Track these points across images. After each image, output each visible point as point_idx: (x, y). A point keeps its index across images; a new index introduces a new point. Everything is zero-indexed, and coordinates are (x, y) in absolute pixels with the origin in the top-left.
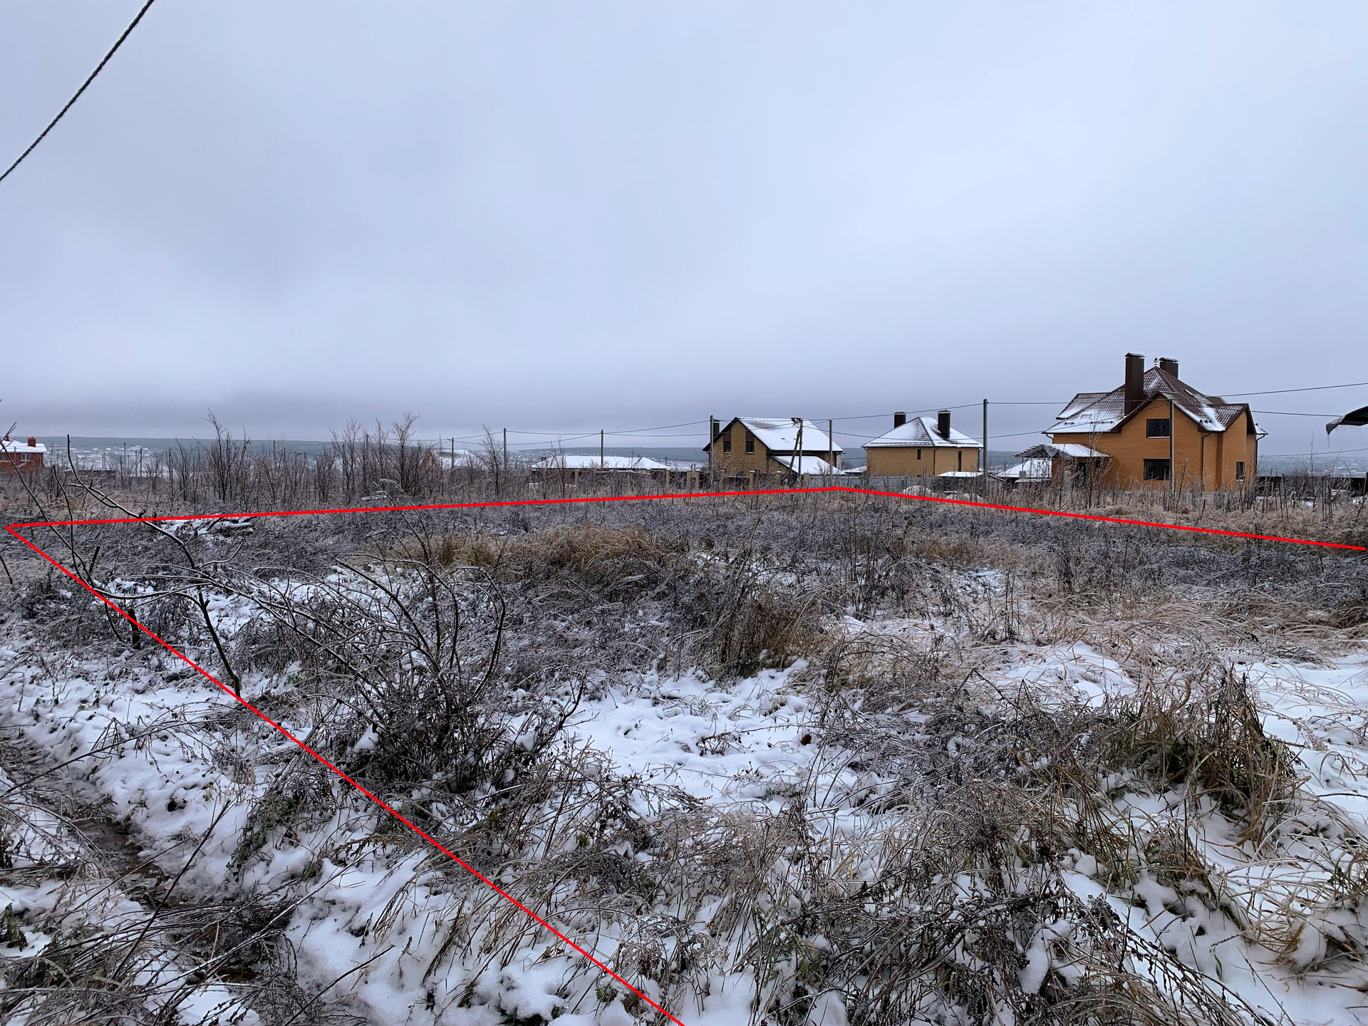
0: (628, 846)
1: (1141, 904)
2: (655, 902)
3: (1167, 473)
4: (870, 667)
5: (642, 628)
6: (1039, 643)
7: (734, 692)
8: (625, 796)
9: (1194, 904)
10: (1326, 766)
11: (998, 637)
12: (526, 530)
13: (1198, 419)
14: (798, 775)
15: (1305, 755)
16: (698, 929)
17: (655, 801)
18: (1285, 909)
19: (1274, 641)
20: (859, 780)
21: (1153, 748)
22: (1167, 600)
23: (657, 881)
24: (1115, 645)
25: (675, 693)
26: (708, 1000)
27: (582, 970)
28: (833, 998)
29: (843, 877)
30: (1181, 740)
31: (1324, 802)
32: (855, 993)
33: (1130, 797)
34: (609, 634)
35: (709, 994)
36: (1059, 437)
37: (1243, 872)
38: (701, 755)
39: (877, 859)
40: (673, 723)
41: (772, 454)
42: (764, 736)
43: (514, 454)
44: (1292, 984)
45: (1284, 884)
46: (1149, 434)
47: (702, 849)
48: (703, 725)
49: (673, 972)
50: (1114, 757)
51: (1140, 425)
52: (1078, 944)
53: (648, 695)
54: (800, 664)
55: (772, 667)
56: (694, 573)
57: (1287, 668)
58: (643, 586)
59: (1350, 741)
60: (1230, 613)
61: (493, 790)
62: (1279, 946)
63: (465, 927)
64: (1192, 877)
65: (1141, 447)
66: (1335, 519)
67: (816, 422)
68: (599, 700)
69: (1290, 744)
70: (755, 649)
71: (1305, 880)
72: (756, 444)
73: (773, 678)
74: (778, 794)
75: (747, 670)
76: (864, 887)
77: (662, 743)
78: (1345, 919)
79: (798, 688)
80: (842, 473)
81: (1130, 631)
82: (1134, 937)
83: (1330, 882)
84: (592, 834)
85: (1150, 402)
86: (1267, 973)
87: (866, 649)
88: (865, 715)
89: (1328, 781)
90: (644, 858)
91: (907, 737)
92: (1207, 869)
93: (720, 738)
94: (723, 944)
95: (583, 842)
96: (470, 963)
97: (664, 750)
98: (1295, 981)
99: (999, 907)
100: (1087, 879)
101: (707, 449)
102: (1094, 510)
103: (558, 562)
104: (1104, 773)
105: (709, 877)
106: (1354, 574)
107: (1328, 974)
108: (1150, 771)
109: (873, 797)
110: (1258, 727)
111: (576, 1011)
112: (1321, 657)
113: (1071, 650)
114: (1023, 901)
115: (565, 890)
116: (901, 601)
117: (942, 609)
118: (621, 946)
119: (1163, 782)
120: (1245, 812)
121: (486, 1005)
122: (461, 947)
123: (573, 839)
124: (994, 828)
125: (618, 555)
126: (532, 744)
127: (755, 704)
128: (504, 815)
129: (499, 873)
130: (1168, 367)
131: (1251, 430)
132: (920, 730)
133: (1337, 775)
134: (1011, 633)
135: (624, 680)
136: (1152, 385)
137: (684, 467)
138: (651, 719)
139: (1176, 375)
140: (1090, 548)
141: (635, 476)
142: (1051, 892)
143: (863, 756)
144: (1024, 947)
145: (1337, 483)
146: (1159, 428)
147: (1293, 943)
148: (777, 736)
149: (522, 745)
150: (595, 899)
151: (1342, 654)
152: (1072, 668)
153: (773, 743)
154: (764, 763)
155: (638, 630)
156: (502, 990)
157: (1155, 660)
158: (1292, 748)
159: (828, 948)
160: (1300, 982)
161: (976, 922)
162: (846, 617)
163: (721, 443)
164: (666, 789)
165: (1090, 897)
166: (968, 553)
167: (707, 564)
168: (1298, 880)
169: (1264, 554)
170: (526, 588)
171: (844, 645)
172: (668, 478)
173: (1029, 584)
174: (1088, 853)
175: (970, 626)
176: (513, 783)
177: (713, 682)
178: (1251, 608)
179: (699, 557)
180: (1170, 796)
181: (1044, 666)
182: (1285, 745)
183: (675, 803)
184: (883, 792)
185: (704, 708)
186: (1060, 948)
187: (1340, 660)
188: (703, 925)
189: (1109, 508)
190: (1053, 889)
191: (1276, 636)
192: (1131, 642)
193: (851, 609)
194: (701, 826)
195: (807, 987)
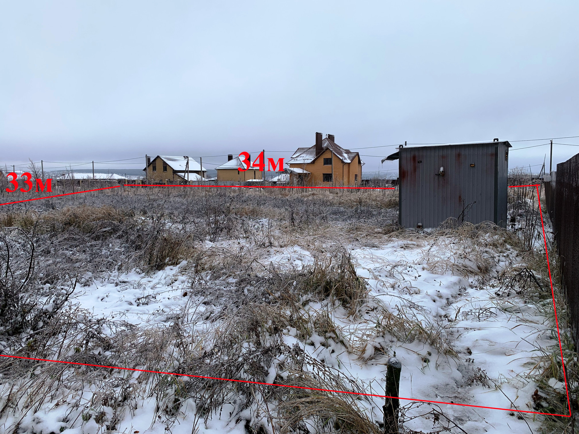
0: (100, 349)
1: (312, 344)
2: (113, 372)
3: (331, 179)
4: (214, 261)
5: (111, 252)
6: (281, 247)
7: (154, 277)
8: (98, 327)
9: (331, 342)
10: (378, 285)
11: (266, 245)
12: (53, 209)
13: (341, 158)
14: (180, 310)
15: (369, 282)
16: (133, 381)
17: (114, 328)
18: (361, 339)
19: (364, 241)
20: (206, 309)
21: (319, 284)
22: (328, 227)
23: (113, 363)
24: (309, 246)
25: (126, 280)
26: (136, 411)
27: (75, 408)
28: (191, 401)
29: (198, 349)
30: (329, 280)
31: (376, 298)
32: (200, 397)
33: (311, 304)
34: (94, 255)
35: (136, 408)
36: (292, 165)
37: (347, 327)
38: (138, 306)
39: (212, 340)
40: (125, 293)
41: (175, 172)
42: (166, 295)
43: (48, 173)
44: (363, 366)
45: (361, 330)
46: (325, 164)
47: (135, 346)
48: (139, 293)
49: (120, 402)
50: (305, 289)
51: (321, 161)
52: (288, 363)
53: (113, 282)
54: (184, 263)
55: (171, 265)
56: (137, 226)
57: (368, 251)
58: (111, 233)
59: (387, 275)
60: (349, 231)
61: (32, 332)
62: (359, 353)
63: (15, 398)
64: (330, 332)
65: (321, 169)
66: (386, 195)
67: (195, 158)
68: (89, 286)
69: (365, 278)
70: (164, 258)
71: (368, 328)
72: (168, 167)
73: (172, 269)
74: (172, 319)
75: (160, 267)
76: (205, 353)
77: (119, 302)
78: (380, 340)
79: (183, 273)
80: (207, 180)
81: (314, 240)
82: (308, 358)
83: (376, 327)
84: (82, 347)
85: (325, 151)
86: (355, 363)
87: (213, 254)
88: (210, 282)
89: (379, 290)
90: (108, 353)
91: (228, 288)
92: (335, 328)
93: (146, 298)
94: (143, 386)
95: (77, 350)
96: (17, 415)
97: (120, 305)
98: (364, 365)
99: (258, 354)
100: (293, 338)
101: (145, 170)
102: (304, 194)
103: (69, 224)
104: (301, 295)
105: (139, 358)
106: (392, 215)
107: (375, 361)
108: (318, 293)
109: (212, 315)
110: (355, 273)
111: (72, 427)
112: (379, 246)
113: (293, 249)
114: (267, 350)
115: (67, 374)
116: (229, 233)
117: (245, 236)
118: (94, 395)
119: (323, 297)
120: (350, 305)
121: (26, 433)
122: (12, 407)
123: (72, 350)
124: (257, 322)
125: (99, 219)
126: (52, 309)
127: (163, 281)
128: (36, 343)
129: (34, 370)
130: (331, 138)
131: (359, 162)
132: (233, 285)
133: (382, 288)
134: (271, 243)
135: (101, 276)
136: (325, 145)
137: (134, 178)
138: (114, 292)
139: (334, 141)
140: (301, 209)
141: (109, 183)
142: (278, 344)
143: (209, 298)
144: (267, 368)
145: (387, 182)
146: (328, 162)
147: (364, 351)
148: (172, 294)
149: (46, 310)
150: (84, 375)
151: (386, 244)
152: (293, 255)
153: (170, 297)
154: (166, 306)
155: (109, 253)
156: (34, 424)
157: (323, 250)
158: (366, 280)
159: (189, 381)
160: (366, 365)
161: (249, 361)
162: (206, 241)
163: (151, 167)
164: (119, 322)
165: (293, 344)
166: (256, 212)
167: (144, 222)
168: (365, 328)
169: (362, 208)
170: (52, 236)
171: (203, 253)
172: (126, 183)
173: (278, 223)
174: (294, 327)
175: (255, 242)
176: (42, 328)
177: (144, 274)
178: (356, 229)
179: (139, 218)
180: (325, 302)
181: (283, 255)
182: (364, 278)
183: (123, 328)
184: (216, 312)
185: (139, 285)
186: (281, 366)
187: (385, 246)
188: (134, 379)
189: (310, 193)
190: (279, 343)
191: (365, 239)
192: (314, 244)
193: (208, 237)
194: (134, 336)
195: (179, 398)
